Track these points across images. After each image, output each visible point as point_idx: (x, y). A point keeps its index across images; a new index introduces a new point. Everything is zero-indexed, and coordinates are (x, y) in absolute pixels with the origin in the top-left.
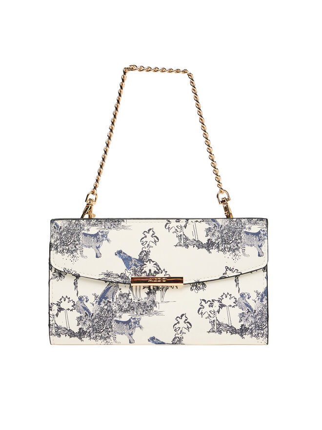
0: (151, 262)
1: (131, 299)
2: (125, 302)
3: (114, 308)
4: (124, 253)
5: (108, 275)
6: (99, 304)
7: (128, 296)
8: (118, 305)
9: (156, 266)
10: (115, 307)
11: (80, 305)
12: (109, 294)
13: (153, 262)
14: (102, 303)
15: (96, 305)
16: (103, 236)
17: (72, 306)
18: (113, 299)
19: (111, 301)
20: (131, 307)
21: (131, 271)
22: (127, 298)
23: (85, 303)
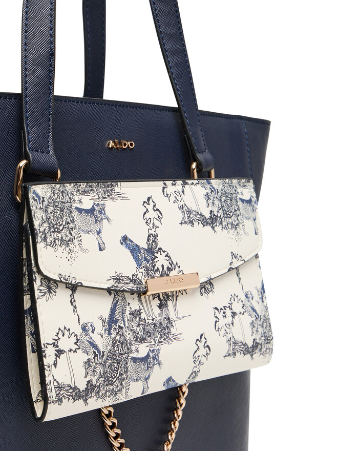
0: (162, 252)
1: (145, 319)
2: (139, 325)
3: (128, 338)
4: (130, 240)
5: (118, 279)
6: (110, 334)
7: (140, 314)
8: (132, 330)
9: (167, 258)
10: (129, 336)
11: (85, 339)
12: (118, 314)
13: (164, 252)
14: (112, 331)
15: (105, 335)
16: (100, 212)
17: (75, 343)
18: (124, 322)
19: (122, 325)
20: (147, 332)
21: (142, 270)
22: (140, 318)
23: (91, 335)
